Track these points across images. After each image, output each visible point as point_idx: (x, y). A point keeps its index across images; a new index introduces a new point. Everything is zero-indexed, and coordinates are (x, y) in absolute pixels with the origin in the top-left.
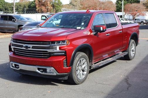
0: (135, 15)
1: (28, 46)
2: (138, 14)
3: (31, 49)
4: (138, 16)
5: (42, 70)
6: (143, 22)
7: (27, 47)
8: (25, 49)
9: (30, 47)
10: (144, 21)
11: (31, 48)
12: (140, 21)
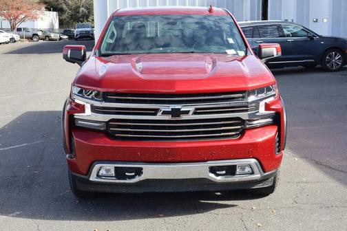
0: (15, 19)
1: (182, 110)
2: (22, 16)
3: (190, 117)
4: (23, 20)
5: (224, 172)
6: (37, 35)
7: (176, 113)
8: (168, 117)
9: (187, 112)
10: (40, 34)
11: (191, 113)
12: (30, 34)
